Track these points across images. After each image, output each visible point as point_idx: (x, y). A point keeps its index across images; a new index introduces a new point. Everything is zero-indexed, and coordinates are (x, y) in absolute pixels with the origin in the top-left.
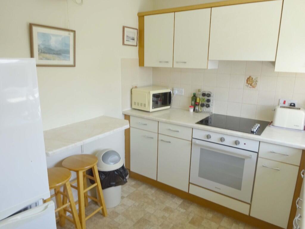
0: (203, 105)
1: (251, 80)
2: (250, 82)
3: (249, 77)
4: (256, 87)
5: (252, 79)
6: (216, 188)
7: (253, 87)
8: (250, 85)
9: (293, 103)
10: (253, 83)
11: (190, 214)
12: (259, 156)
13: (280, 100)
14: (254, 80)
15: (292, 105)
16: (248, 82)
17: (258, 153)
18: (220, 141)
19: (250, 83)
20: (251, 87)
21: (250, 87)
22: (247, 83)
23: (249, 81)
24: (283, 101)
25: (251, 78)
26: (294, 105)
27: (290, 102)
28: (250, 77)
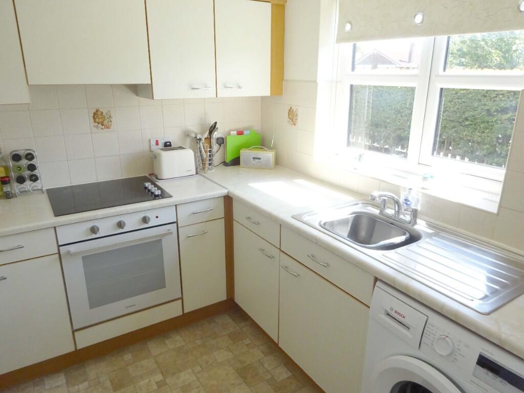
0: (21, 180)
1: (100, 116)
2: (100, 119)
3: (95, 111)
4: (112, 127)
5: (102, 113)
6: (127, 307)
7: (108, 128)
8: (100, 125)
9: (168, 142)
10: (106, 121)
11: (101, 379)
12: (179, 226)
13: (150, 140)
14: (106, 116)
15: (168, 144)
16: (97, 120)
17: (177, 222)
18: (118, 228)
19: (100, 121)
20: (103, 127)
21: (102, 129)
22: (95, 122)
23: (98, 117)
24: (155, 142)
25: (99, 113)
26: (170, 145)
27: (164, 141)
28: (97, 111)
